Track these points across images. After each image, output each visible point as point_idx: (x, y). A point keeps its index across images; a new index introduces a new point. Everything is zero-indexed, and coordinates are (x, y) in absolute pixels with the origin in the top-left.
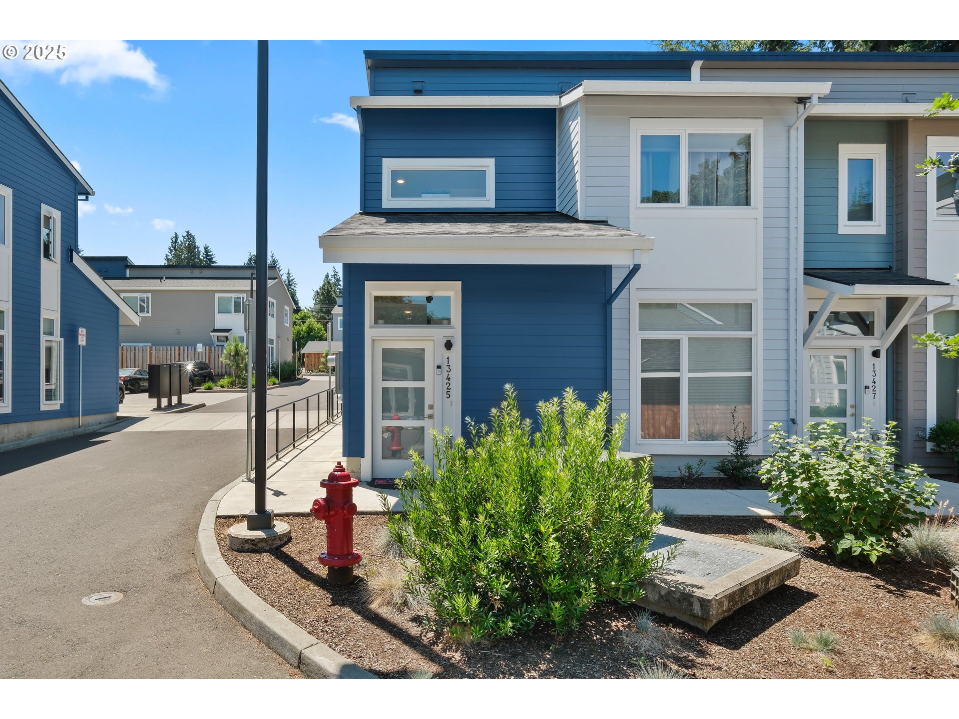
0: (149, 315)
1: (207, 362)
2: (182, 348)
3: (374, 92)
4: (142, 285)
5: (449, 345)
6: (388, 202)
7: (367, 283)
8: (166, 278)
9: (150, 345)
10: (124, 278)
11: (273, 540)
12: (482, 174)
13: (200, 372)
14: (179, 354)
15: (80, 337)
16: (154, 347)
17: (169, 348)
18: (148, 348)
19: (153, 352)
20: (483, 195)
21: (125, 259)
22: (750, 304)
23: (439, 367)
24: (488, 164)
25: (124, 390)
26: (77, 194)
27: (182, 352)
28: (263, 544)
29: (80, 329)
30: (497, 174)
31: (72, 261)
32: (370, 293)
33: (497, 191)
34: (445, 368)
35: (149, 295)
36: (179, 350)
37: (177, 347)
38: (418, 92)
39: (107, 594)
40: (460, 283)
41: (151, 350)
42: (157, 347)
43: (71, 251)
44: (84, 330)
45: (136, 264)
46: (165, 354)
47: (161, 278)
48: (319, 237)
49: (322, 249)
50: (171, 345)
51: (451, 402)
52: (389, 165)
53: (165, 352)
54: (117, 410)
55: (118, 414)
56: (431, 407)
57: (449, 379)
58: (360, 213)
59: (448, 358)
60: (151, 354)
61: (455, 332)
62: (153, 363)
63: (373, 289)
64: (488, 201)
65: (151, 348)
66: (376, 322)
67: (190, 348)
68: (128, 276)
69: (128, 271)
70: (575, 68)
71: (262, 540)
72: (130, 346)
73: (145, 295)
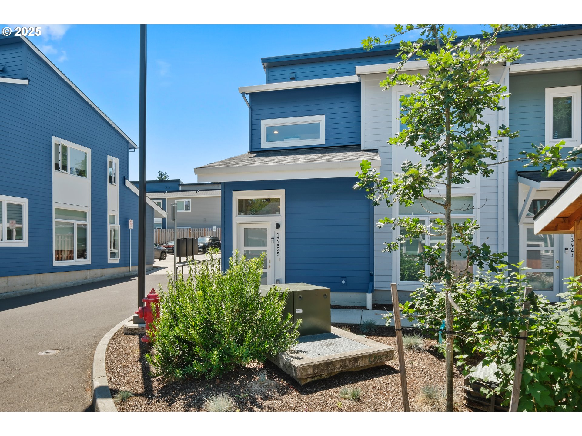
0: (190, 211)
1: (218, 237)
2: (206, 229)
3: (269, 81)
4: (186, 195)
5: (278, 226)
6: (265, 145)
7: (234, 192)
8: (200, 190)
9: (190, 227)
10: (178, 191)
11: (143, 329)
12: (318, 125)
13: (213, 242)
14: (205, 233)
15: (130, 225)
16: (192, 229)
17: (199, 229)
18: (189, 229)
19: (191, 231)
20: (319, 137)
21: (178, 181)
22: (472, 197)
23: (273, 238)
24: (321, 119)
25: (166, 253)
26: (128, 149)
27: (206, 231)
28: (137, 331)
29: (130, 220)
30: (326, 124)
31: (125, 184)
32: (236, 198)
33: (326, 134)
34: (276, 239)
35: (190, 200)
36: (205, 230)
37: (204, 229)
38: (293, 79)
39: (52, 351)
40: (284, 190)
41: (190, 230)
42: (194, 229)
43: (125, 179)
44: (132, 221)
45: (185, 183)
46: (197, 233)
47: (197, 191)
48: (194, 169)
49: (197, 175)
50: (201, 227)
51: (280, 258)
52: (265, 124)
53: (197, 231)
54: (153, 263)
55: (154, 265)
56: (270, 261)
57: (279, 245)
58: (248, 152)
59: (278, 233)
60: (190, 232)
61: (281, 217)
62: (179, 238)
63: (238, 196)
64: (321, 141)
65: (190, 229)
66: (239, 214)
67: (210, 229)
68: (180, 190)
69: (180, 187)
70: (388, 55)
71: (136, 329)
72: (180, 229)
73: (187, 200)
